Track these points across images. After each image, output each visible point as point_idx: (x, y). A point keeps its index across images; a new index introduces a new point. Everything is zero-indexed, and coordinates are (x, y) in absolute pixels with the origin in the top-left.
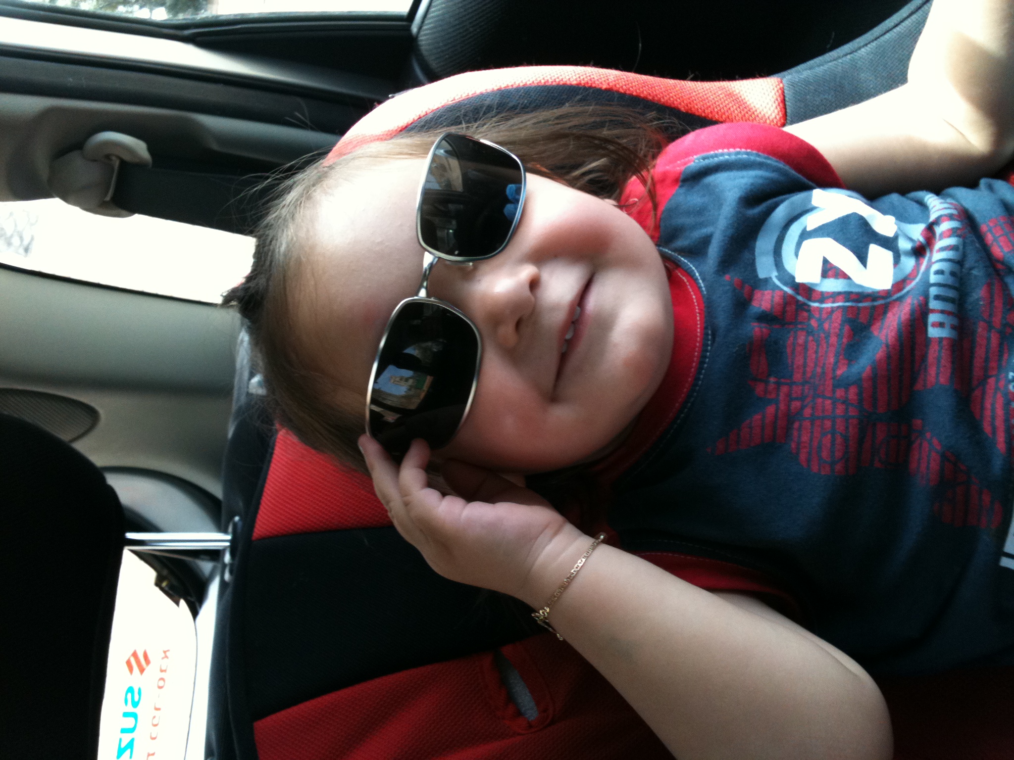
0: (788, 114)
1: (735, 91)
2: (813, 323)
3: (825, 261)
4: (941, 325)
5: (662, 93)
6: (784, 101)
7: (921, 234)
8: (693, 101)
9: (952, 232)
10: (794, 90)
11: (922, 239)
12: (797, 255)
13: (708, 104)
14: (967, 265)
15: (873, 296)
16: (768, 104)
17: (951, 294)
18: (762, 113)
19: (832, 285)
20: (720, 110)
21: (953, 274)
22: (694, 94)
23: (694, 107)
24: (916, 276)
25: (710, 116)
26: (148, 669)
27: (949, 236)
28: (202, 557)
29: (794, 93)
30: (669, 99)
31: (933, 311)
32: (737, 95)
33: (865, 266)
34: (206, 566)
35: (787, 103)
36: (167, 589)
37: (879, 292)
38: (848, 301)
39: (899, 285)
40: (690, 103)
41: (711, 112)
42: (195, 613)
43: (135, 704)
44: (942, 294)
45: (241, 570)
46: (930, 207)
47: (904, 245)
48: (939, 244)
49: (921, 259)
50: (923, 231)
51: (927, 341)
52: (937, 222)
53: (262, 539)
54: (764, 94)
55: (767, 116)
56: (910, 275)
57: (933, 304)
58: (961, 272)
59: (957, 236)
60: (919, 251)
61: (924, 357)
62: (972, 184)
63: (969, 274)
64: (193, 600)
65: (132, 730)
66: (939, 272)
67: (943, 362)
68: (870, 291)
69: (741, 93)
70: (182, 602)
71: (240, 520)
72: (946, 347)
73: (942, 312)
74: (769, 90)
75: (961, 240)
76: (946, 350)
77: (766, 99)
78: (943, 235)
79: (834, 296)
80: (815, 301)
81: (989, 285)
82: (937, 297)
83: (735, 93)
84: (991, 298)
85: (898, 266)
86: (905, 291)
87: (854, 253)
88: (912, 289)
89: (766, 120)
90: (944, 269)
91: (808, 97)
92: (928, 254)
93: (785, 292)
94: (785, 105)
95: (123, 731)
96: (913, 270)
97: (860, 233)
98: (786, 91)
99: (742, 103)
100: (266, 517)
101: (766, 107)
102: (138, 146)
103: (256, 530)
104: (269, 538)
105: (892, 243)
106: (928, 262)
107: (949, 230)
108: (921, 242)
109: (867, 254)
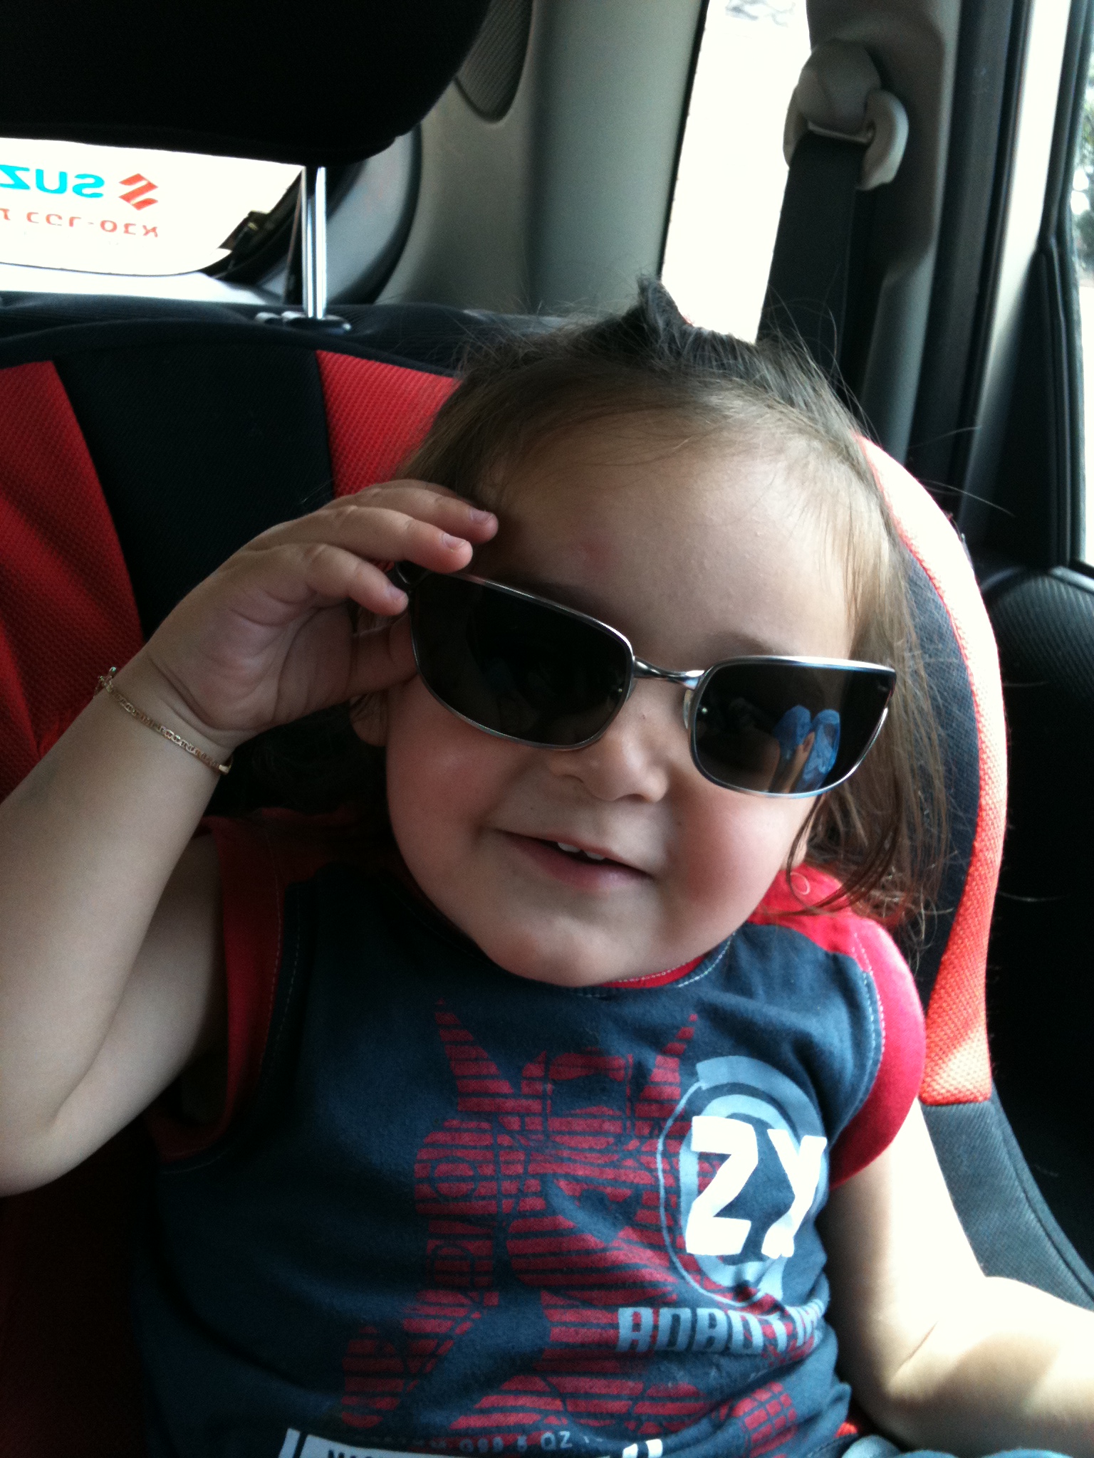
0: (939, 1108)
1: (972, 1032)
2: (633, 1144)
3: (723, 1158)
4: (637, 1326)
5: (969, 927)
6: (958, 1102)
7: (767, 1295)
8: (957, 972)
9: (770, 1338)
10: (975, 1117)
11: (760, 1295)
12: (733, 1116)
13: (953, 994)
14: (724, 1362)
15: (675, 1227)
16: (954, 1079)
17: (682, 1338)
18: (940, 1071)
19: (688, 1168)
20: (944, 1011)
21: (711, 1341)
22: (968, 974)
23: (948, 973)
24: (705, 1288)
25: (936, 996)
26: (128, 207)
27: (765, 1334)
28: (293, 278)
29: (969, 1117)
30: (961, 938)
31: (656, 1314)
32: (967, 1034)
33: (718, 1215)
34: (278, 285)
35: (955, 1107)
36: (246, 229)
37: (681, 1236)
38: (667, 1192)
39: (693, 1265)
40: (954, 968)
41: (941, 998)
42: (210, 271)
43: (78, 190)
44: (682, 1327)
45: (274, 335)
46: (806, 1307)
47: (751, 1270)
48: (754, 1320)
49: (731, 1295)
50: (771, 1297)
51: (613, 1307)
52: (784, 1315)
53: (318, 364)
54: (969, 1074)
55: (937, 1077)
56: (708, 1279)
57: (666, 1314)
58: (713, 1353)
59: (765, 1345)
60: (742, 1292)
61: (589, 1303)
62: (842, 1370)
63: (711, 1364)
64: (230, 267)
65: (41, 186)
66: (713, 1322)
67: (583, 1331)
68: (682, 1223)
69: (969, 1041)
70: (226, 252)
71: (346, 332)
72: (604, 1335)
73: (656, 1327)
74: (973, 1081)
75: (760, 1351)
76: (601, 1335)
77: (962, 1076)
78: (766, 1326)
79: (673, 1172)
80: (665, 1144)
81: (695, 1395)
82: (676, 1319)
83: (969, 1032)
84: (678, 1399)
85: (719, 1262)
86: (685, 1273)
87: (737, 1199)
88: (688, 1283)
89: (930, 1076)
90: (717, 1328)
91: (964, 1137)
92: (739, 1305)
93: (677, 1102)
94: (952, 1103)
95: (40, 173)
96: (714, 1283)
97: (765, 1206)
98: (972, 1105)
99: (956, 1042)
100: (349, 369)
101: (949, 1076)
102: (887, 170)
103: (330, 354)
104: (320, 374)
105: (753, 1253)
106: (727, 1304)
107: (773, 1333)
108: (755, 1294)
109: (736, 1217)
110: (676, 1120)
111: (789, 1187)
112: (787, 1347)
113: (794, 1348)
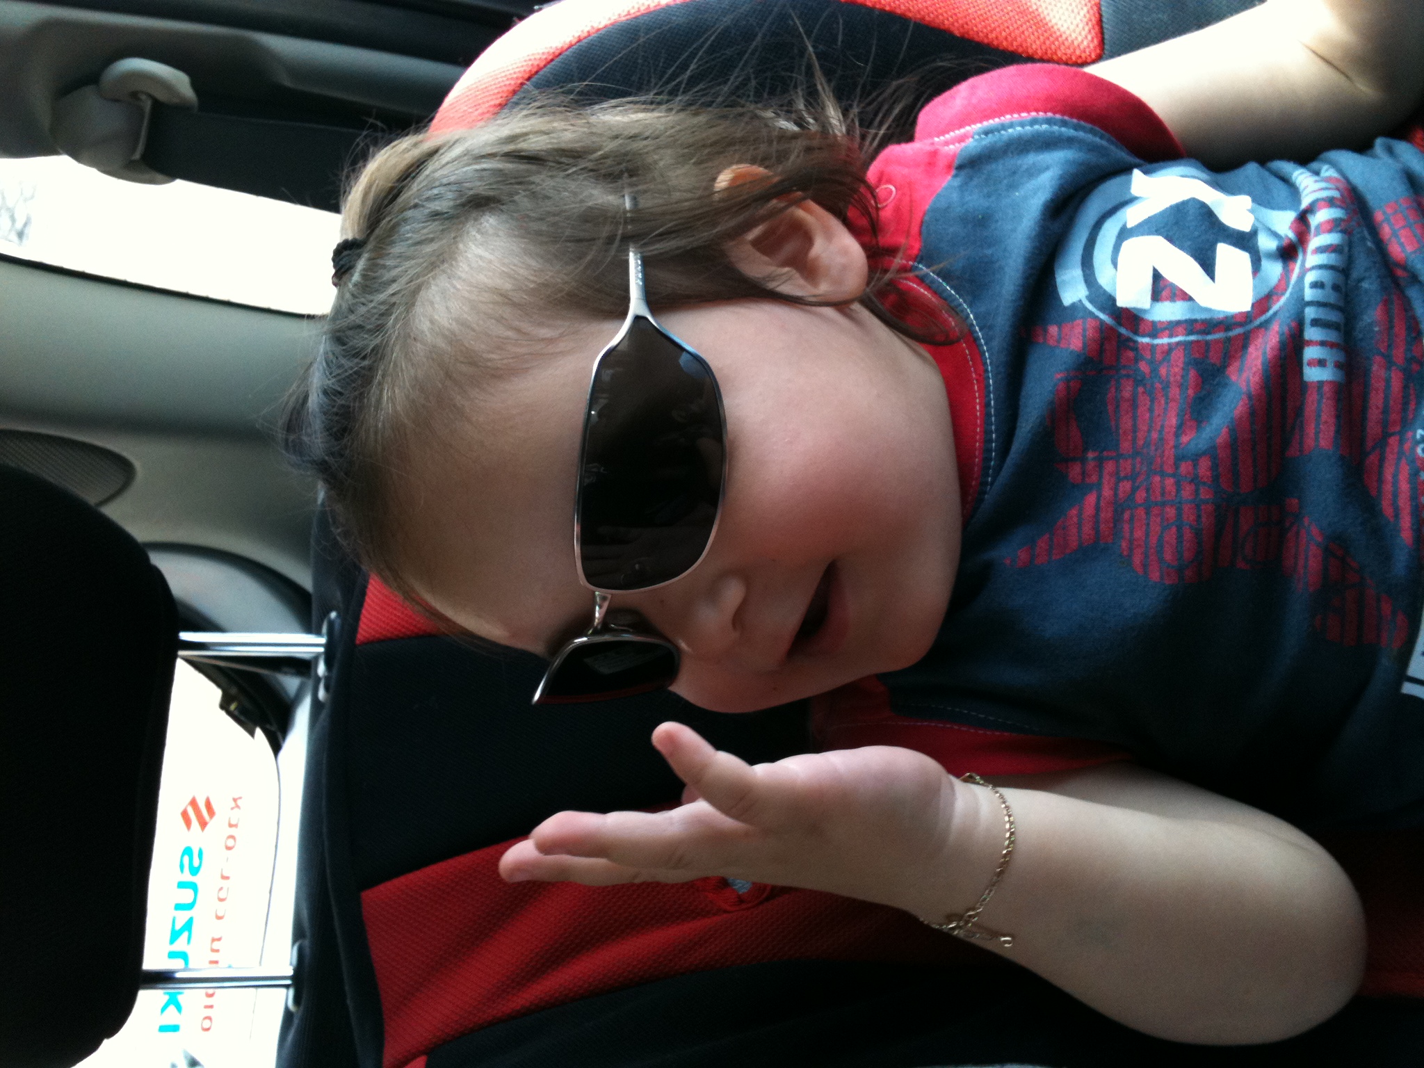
0: (1106, 41)
1: (1031, 7)
2: (1143, 367)
3: (1157, 276)
4: (1321, 363)
5: (927, 8)
6: (1100, 22)
7: (1290, 228)
8: (970, 21)
9: (1333, 225)
10: (1114, 6)
11: (1291, 235)
12: (1115, 263)
13: (993, 25)
14: (1355, 274)
15: (1226, 323)
16: (1077, 26)
17: (1333, 316)
18: (1070, 39)
19: (1167, 312)
20: (1010, 34)
21: (1336, 288)
22: (973, 10)
23: (972, 29)
24: (1286, 290)
25: (995, 43)
26: (212, 824)
27: (1330, 231)
28: (285, 669)
29: (1114, 11)
30: (937, 16)
31: (1310, 343)
32: (1033, 12)
33: (1213, 278)
34: (291, 683)
35: (1104, 25)
36: (236, 713)
37: (1234, 316)
38: (1191, 333)
39: (1262, 304)
40: (967, 24)
41: (997, 38)
42: (276, 747)
44: (1322, 317)
45: (341, 684)
46: (1301, 188)
47: (1266, 243)
48: (1315, 242)
49: (1291, 264)
50: (1292, 223)
51: (1303, 386)
52: (1311, 209)
53: (369, 642)
54: (1073, 11)
55: (1076, 43)
56: (1276, 287)
57: (1311, 333)
58: (1346, 284)
59: (1341, 231)
60: (1288, 253)
61: (1299, 411)
63: (1357, 287)
64: (273, 728)
66: (1316, 285)
67: (1324, 417)
68: (1221, 316)
69: (1040, 10)
70: (258, 731)
71: (339, 616)
72: (1328, 395)
73: (1322, 344)
74: (1079, 6)
75: (1346, 237)
76: (1328, 399)
77: (1075, 18)
78: (1321, 229)
79: (1171, 327)
80: (1144, 336)
81: (1386, 303)
82: (1316, 323)
83: (1031, 10)
84: (1391, 322)
85: (1258, 275)
87: (1196, 258)
88: (1281, 308)
89: (1075, 50)
90: (1323, 280)
91: (1134, 16)
92: (1300, 257)
93: (1102, 322)
94: (1101, 28)
96: (1280, 281)
97: (1203, 227)
98: (1103, 9)
99: (1041, 24)
100: (374, 613)
101: (1074, 31)
102: (178, 80)
103: (360, 630)
104: (380, 641)
105: (1248, 241)
106: (1300, 268)
107: (1328, 222)
108: (1290, 239)
109: (1214, 259)
110: (1120, 324)
111: (1184, 203)
112: (1341, 208)
113: (1343, 200)
